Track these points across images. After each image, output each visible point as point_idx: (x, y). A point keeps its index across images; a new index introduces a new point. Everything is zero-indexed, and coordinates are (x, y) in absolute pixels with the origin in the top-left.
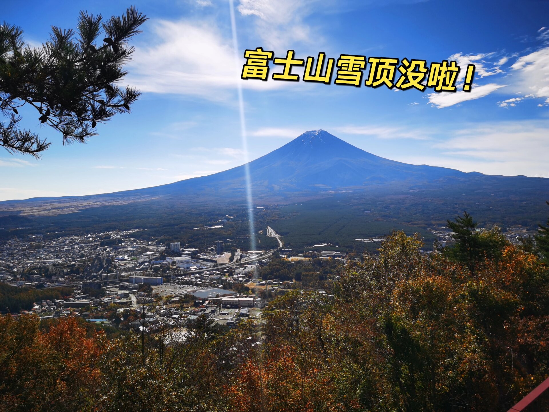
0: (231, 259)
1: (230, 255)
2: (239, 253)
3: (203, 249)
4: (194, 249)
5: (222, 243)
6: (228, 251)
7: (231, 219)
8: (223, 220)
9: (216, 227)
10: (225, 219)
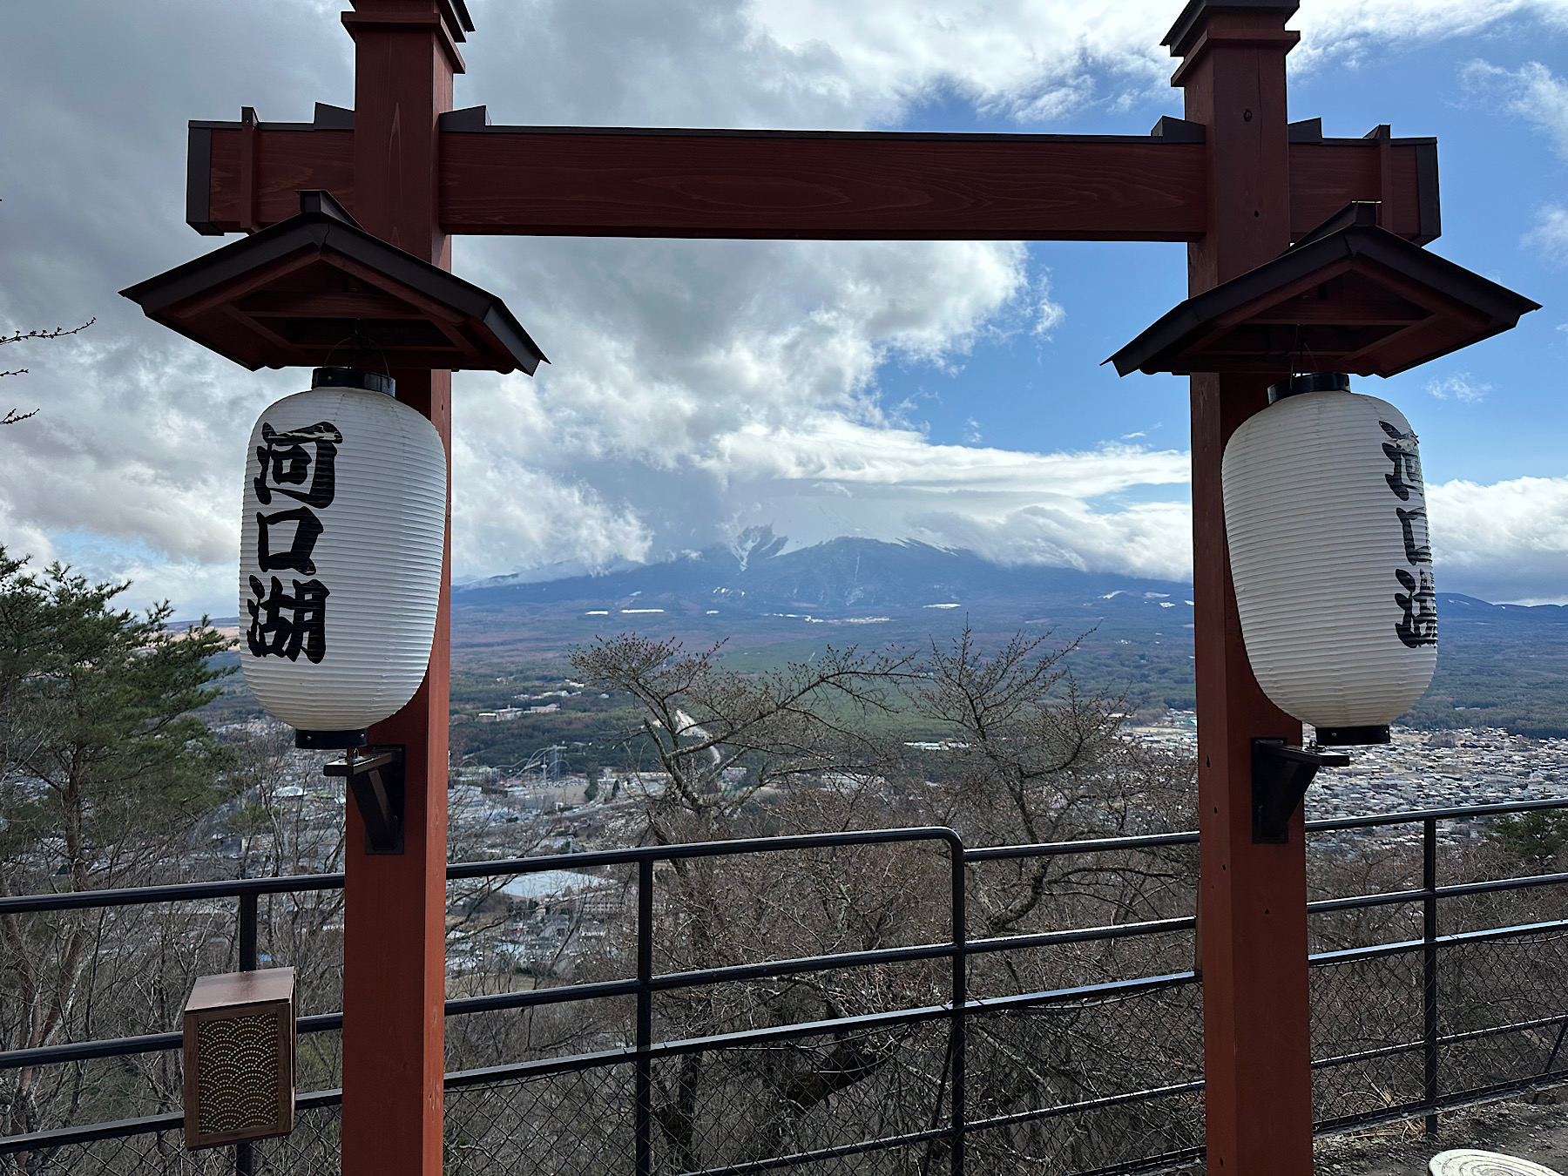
0: (590, 795)
1: (586, 783)
2: (608, 778)
3: (512, 770)
4: (485, 769)
5: (564, 751)
6: (576, 772)
7: (580, 689)
8: (559, 693)
9: (541, 709)
10: (562, 689)
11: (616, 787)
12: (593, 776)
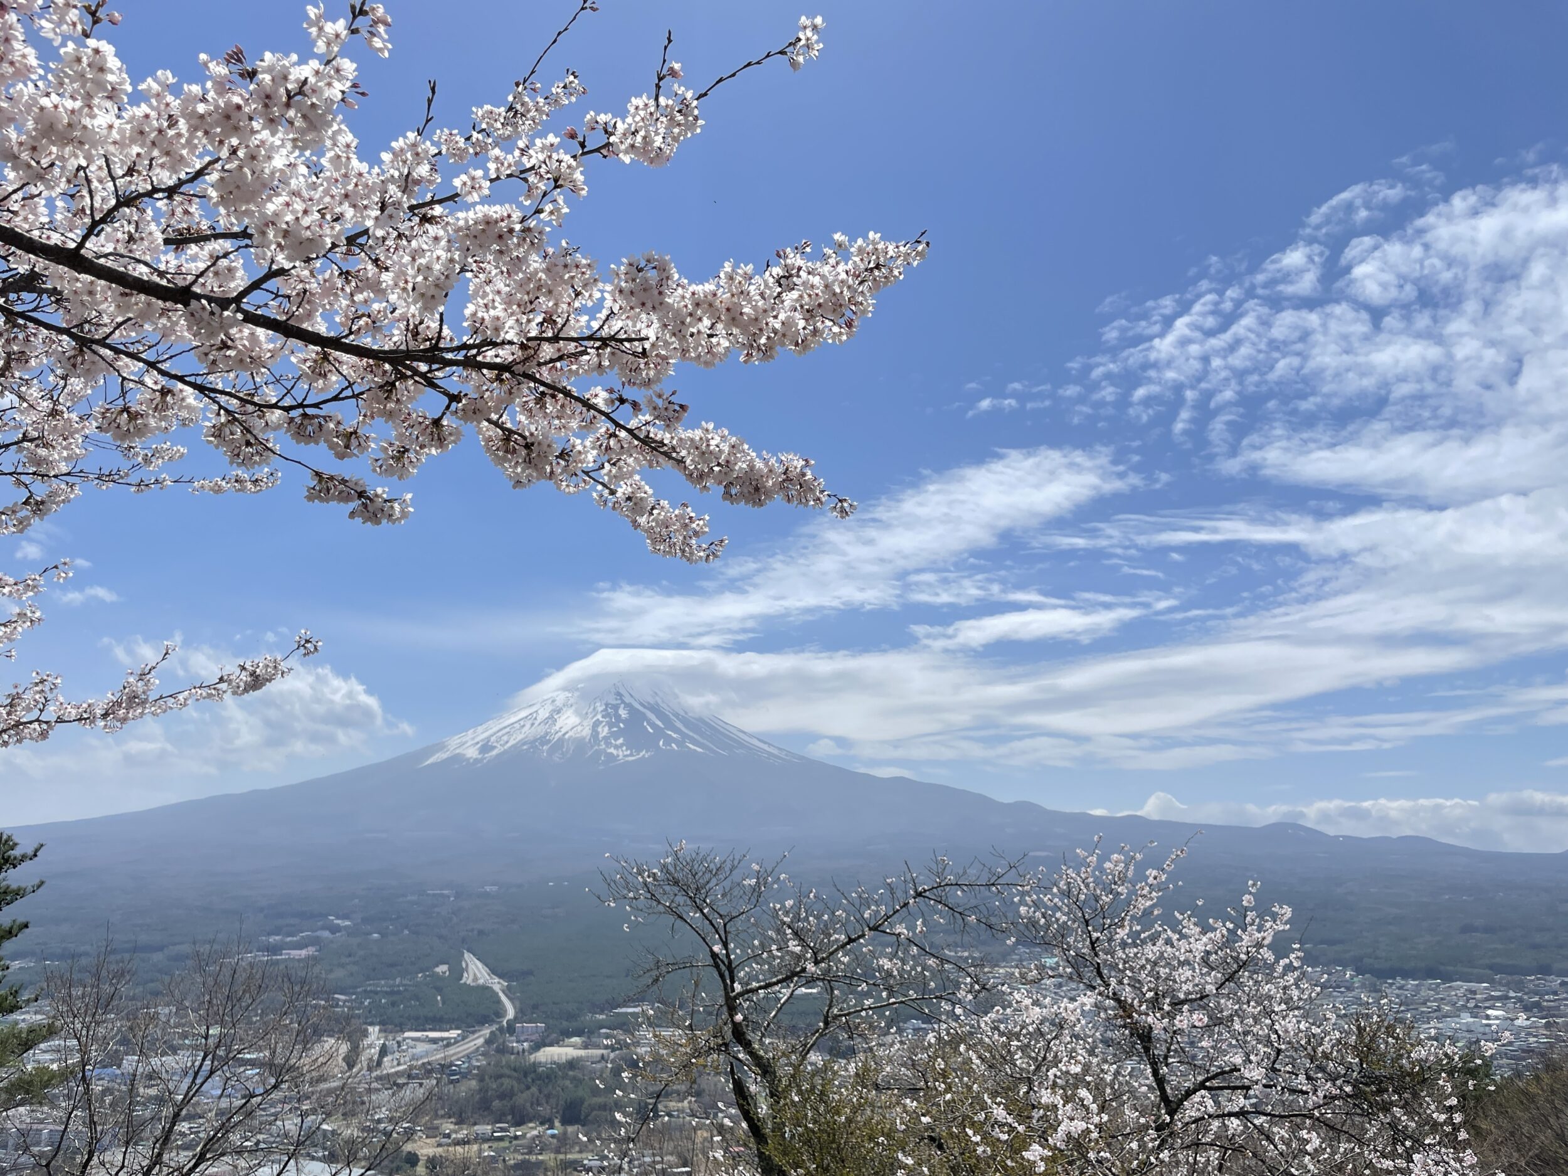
0: (351, 1060)
1: (345, 1046)
2: (374, 1038)
6: (336, 1033)
7: (346, 927)
8: (319, 933)
9: (296, 953)
10: (323, 928)
11: (384, 1051)
12: (355, 1038)
